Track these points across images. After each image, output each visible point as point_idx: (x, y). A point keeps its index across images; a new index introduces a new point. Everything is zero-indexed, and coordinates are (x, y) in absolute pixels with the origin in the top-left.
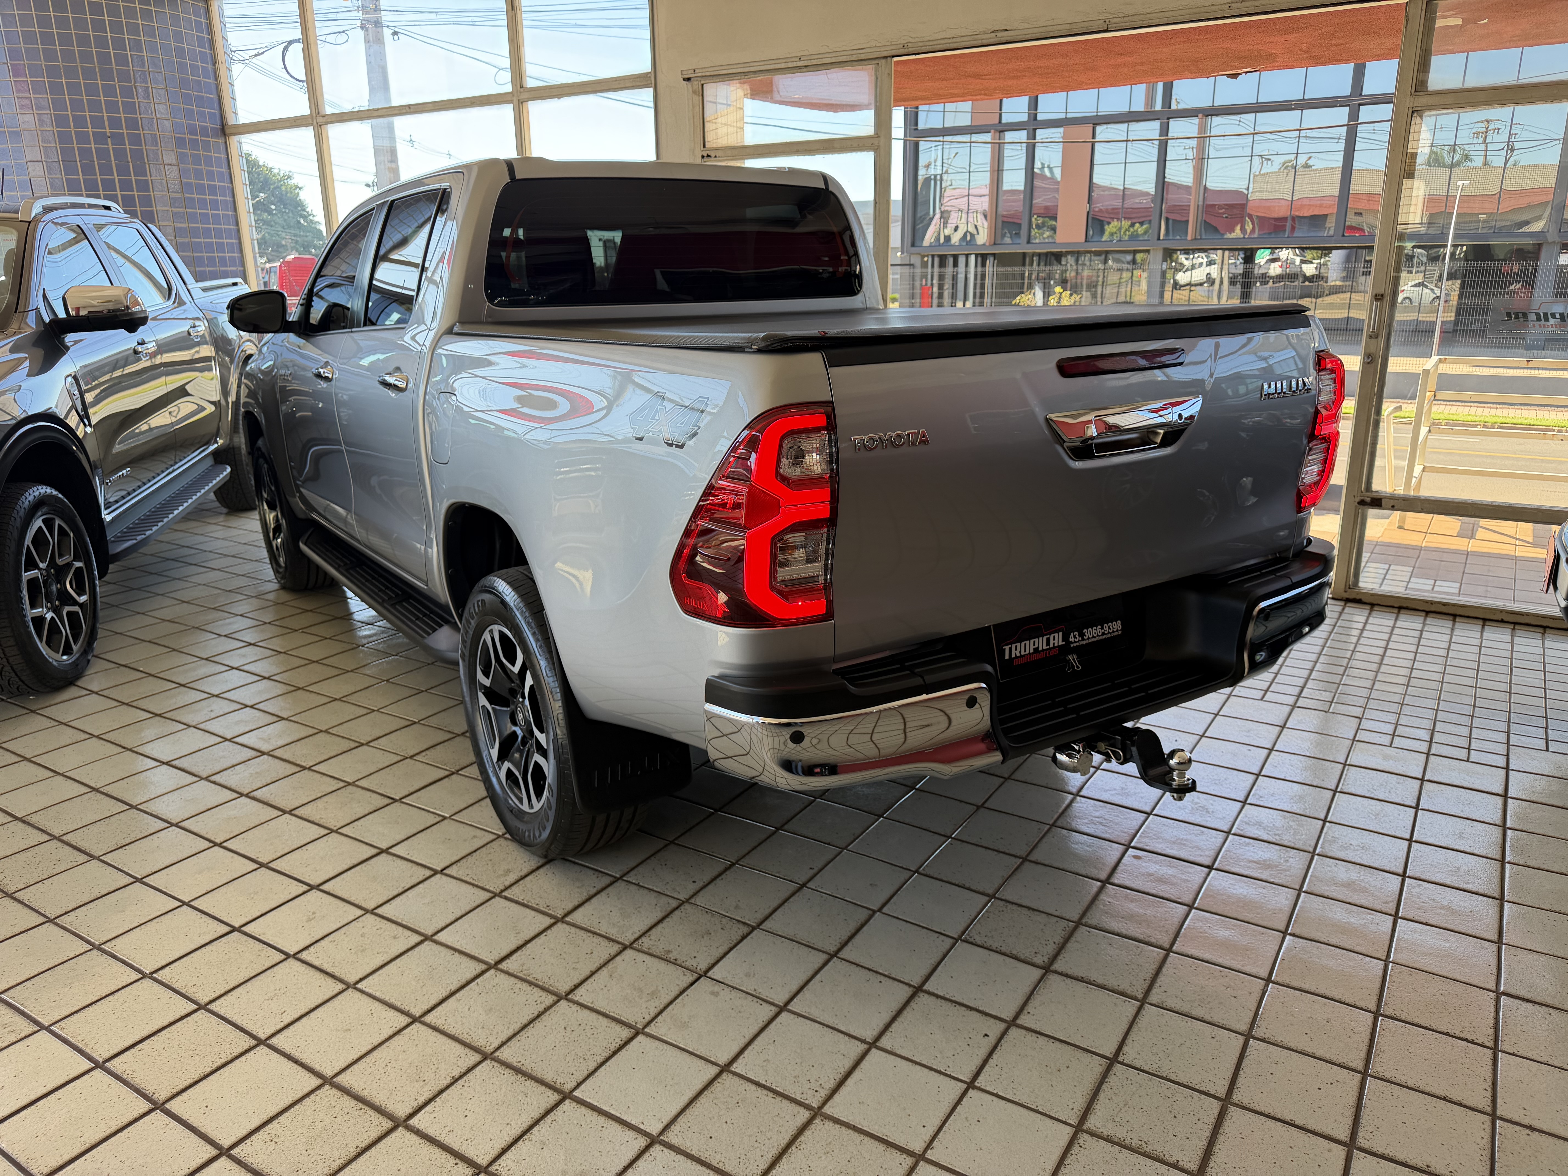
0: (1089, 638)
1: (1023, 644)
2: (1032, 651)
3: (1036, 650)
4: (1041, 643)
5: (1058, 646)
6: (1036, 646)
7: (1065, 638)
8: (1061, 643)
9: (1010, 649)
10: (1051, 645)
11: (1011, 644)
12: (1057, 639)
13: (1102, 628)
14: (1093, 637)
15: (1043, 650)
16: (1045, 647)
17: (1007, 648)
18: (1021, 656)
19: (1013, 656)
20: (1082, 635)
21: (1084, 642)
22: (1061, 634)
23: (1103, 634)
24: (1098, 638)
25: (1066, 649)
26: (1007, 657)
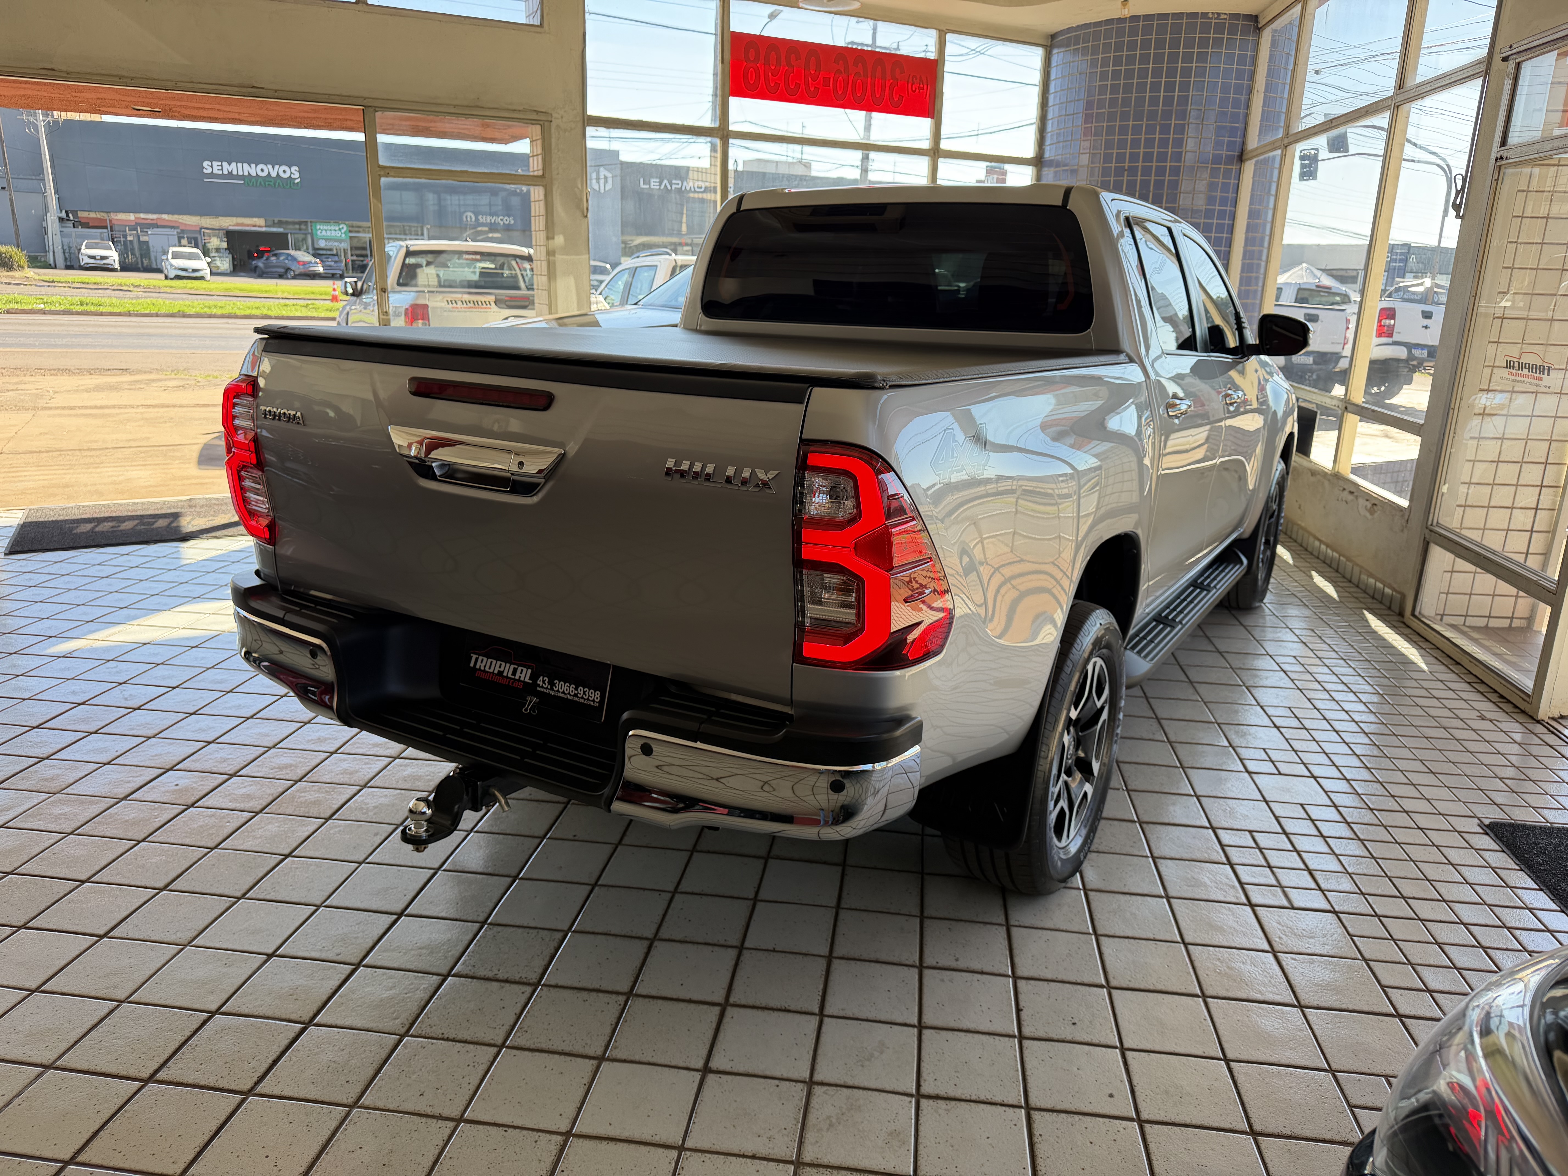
0: (558, 691)
1: (490, 660)
2: (496, 672)
3: (500, 673)
4: (507, 669)
5: (524, 682)
6: (502, 669)
7: (534, 677)
8: (527, 680)
9: (477, 659)
10: (517, 677)
11: (480, 655)
12: (524, 674)
13: (576, 689)
14: (563, 692)
15: (507, 677)
16: (510, 675)
17: (474, 657)
18: (484, 671)
19: (478, 667)
20: (552, 684)
21: (553, 693)
22: (529, 671)
23: (576, 695)
24: (568, 697)
25: (531, 688)
26: (472, 665)
